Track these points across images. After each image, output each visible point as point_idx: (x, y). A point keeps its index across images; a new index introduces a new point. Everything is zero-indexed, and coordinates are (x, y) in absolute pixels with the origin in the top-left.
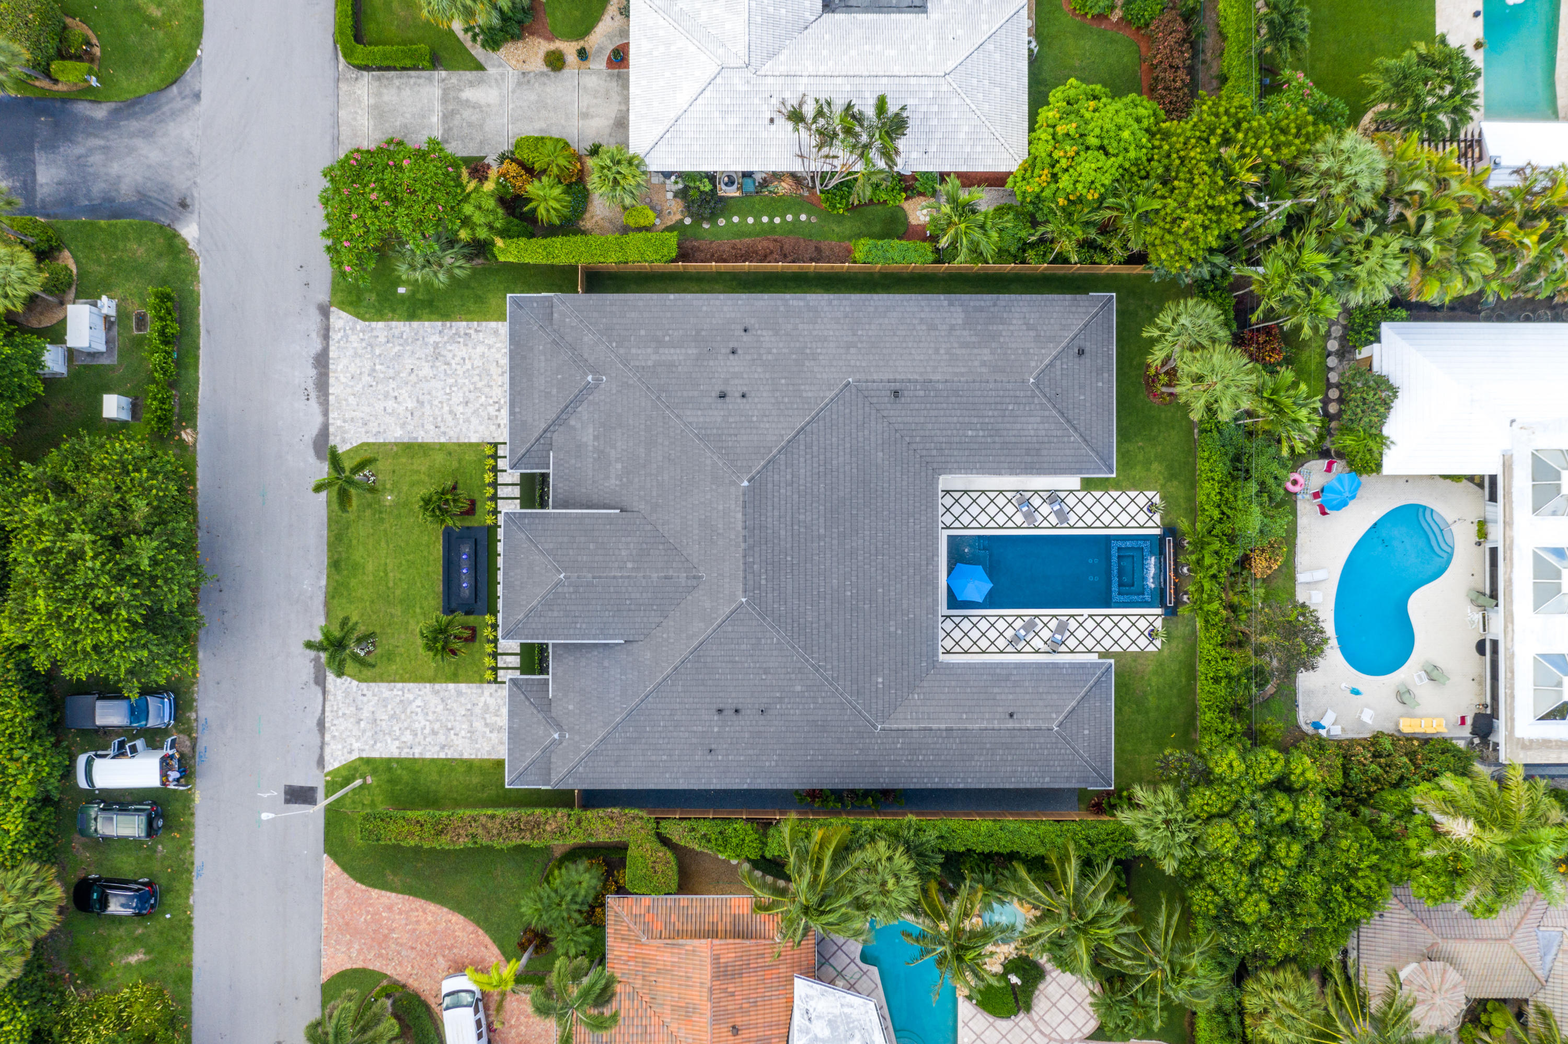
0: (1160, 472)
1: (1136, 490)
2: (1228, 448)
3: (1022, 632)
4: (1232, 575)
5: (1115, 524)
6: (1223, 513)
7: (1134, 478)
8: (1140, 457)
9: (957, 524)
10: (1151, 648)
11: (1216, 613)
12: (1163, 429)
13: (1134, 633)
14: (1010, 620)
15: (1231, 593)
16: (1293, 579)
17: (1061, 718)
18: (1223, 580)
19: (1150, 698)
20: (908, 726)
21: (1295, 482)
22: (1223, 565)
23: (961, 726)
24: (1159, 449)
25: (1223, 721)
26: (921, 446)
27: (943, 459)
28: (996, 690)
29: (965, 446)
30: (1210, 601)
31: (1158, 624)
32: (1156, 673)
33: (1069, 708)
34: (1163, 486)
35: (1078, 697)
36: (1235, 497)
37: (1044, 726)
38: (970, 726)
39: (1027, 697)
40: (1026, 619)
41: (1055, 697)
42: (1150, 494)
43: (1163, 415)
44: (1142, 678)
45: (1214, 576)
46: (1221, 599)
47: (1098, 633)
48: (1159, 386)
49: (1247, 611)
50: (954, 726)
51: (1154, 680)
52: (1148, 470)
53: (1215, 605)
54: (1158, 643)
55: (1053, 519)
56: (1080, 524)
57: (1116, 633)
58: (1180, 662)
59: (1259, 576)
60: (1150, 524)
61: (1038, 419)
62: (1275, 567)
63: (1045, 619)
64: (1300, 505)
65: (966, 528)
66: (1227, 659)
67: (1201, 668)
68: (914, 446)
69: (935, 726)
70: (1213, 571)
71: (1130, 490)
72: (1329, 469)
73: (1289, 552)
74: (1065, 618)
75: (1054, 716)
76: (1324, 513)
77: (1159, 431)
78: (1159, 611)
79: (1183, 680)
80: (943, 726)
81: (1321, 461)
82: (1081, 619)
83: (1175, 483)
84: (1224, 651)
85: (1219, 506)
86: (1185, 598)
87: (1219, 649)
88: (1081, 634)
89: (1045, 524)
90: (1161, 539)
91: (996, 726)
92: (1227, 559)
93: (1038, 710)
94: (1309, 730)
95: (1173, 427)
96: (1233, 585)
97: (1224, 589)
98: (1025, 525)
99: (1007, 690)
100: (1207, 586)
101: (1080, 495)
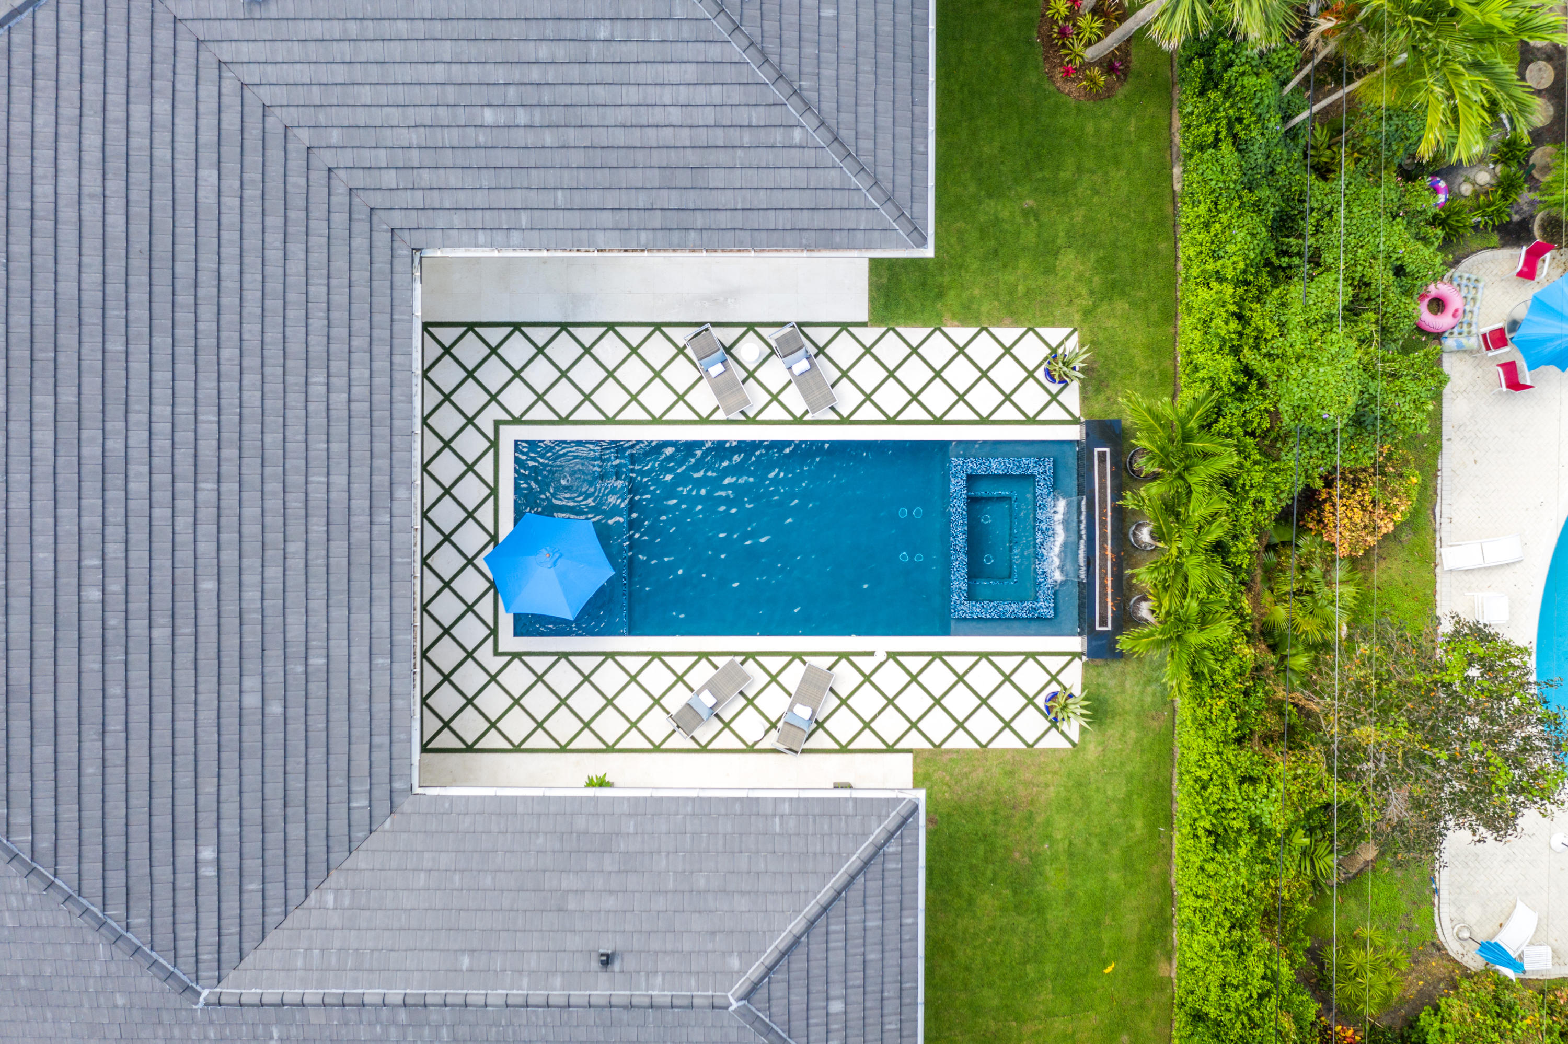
0: (1080, 278)
1: (1016, 323)
2: (1264, 193)
3: (708, 699)
4: (1270, 547)
5: (961, 412)
6: (1248, 372)
7: (1012, 291)
8: (1029, 237)
9: (541, 412)
10: (1054, 741)
11: (1225, 653)
12: (1089, 164)
13: (1007, 702)
14: (680, 664)
15: (1267, 598)
16: (1429, 560)
17: (755, 971)
18: (1244, 561)
19: (1049, 871)
20: (292, 994)
21: (1438, 304)
22: (1246, 522)
23: (455, 994)
24: (1079, 215)
25: (1241, 949)
26: (346, 158)
27: (418, 198)
28: (569, 882)
29: (478, 158)
30: (1205, 619)
31: (1074, 677)
32: (1066, 805)
33: (781, 941)
34: (1087, 313)
35: (811, 908)
36: (1282, 325)
37: (701, 995)
38: (476, 995)
39: (660, 903)
40: (721, 661)
41: (742, 903)
42: (1054, 335)
43: (1090, 128)
44: (1030, 818)
45: (1219, 548)
46: (1240, 614)
47: (914, 701)
48: (1078, 48)
49: (1311, 647)
50: (434, 994)
51: (1060, 823)
52: (1049, 271)
53: (1222, 630)
54: (1073, 728)
55: (795, 401)
56: (868, 412)
57: (961, 701)
58: (1130, 778)
59: (1342, 551)
60: (1054, 412)
61: (691, 72)
62: (1388, 527)
63: (774, 664)
64: (1450, 365)
65: (564, 421)
66: (1253, 780)
67: (1183, 803)
68: (327, 158)
69: (372, 994)
70: (1215, 533)
71: (999, 324)
72: (1528, 272)
73: (1423, 487)
74: (824, 663)
75: (734, 963)
76: (1514, 384)
77: (1079, 169)
78: (1076, 643)
79: (1139, 824)
80: (395, 995)
81: (1506, 253)
82: (867, 664)
83: (1121, 306)
84: (1244, 759)
85: (1236, 351)
86: (1144, 610)
87: (1230, 752)
88: (866, 701)
89: (775, 412)
90: (1083, 451)
91: (557, 995)
92: (1258, 502)
93: (687, 945)
94: (1474, 961)
95: (1116, 161)
96: (1271, 574)
97: (1248, 586)
98: (720, 415)
99: (599, 883)
100: (1197, 575)
101: (868, 335)
